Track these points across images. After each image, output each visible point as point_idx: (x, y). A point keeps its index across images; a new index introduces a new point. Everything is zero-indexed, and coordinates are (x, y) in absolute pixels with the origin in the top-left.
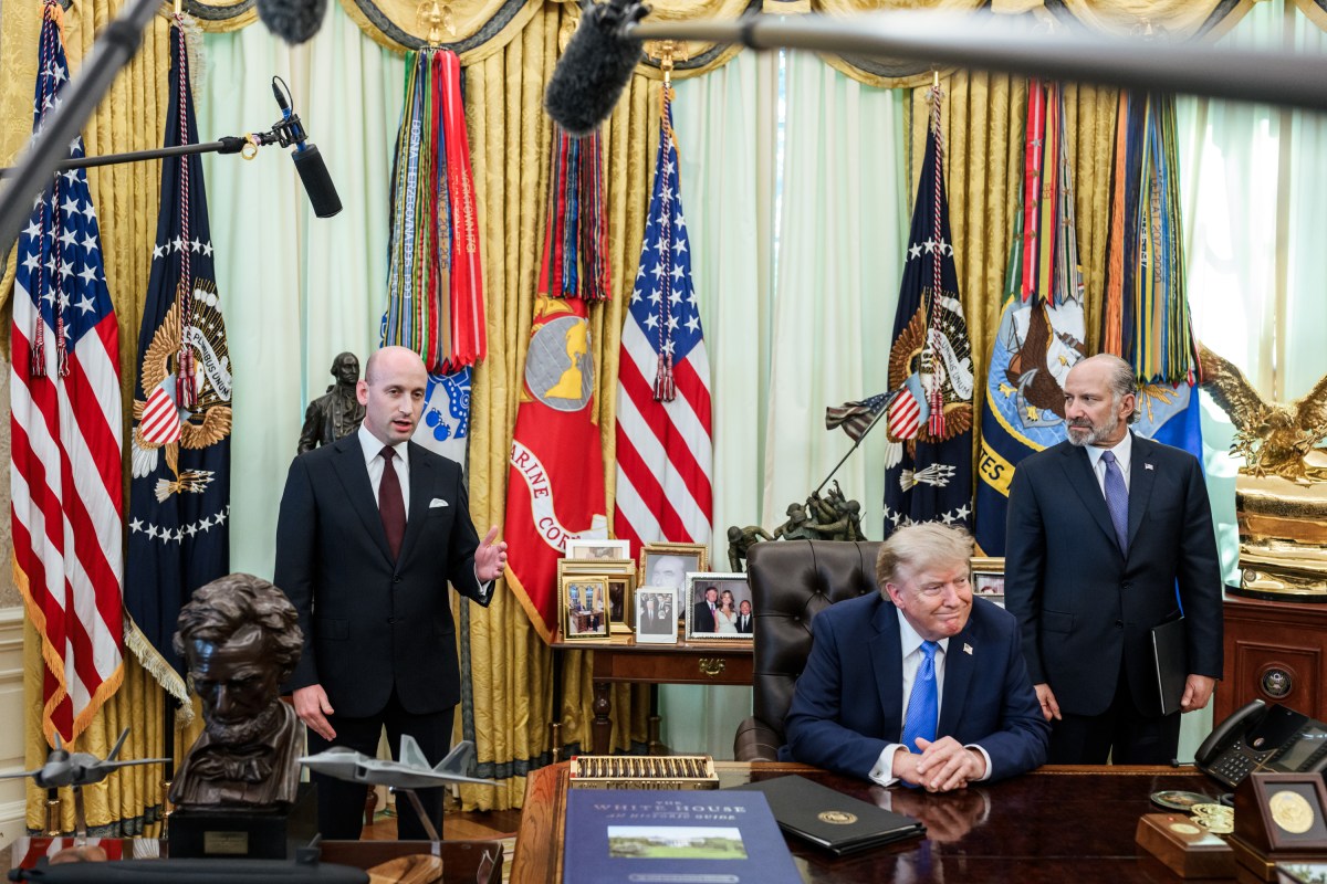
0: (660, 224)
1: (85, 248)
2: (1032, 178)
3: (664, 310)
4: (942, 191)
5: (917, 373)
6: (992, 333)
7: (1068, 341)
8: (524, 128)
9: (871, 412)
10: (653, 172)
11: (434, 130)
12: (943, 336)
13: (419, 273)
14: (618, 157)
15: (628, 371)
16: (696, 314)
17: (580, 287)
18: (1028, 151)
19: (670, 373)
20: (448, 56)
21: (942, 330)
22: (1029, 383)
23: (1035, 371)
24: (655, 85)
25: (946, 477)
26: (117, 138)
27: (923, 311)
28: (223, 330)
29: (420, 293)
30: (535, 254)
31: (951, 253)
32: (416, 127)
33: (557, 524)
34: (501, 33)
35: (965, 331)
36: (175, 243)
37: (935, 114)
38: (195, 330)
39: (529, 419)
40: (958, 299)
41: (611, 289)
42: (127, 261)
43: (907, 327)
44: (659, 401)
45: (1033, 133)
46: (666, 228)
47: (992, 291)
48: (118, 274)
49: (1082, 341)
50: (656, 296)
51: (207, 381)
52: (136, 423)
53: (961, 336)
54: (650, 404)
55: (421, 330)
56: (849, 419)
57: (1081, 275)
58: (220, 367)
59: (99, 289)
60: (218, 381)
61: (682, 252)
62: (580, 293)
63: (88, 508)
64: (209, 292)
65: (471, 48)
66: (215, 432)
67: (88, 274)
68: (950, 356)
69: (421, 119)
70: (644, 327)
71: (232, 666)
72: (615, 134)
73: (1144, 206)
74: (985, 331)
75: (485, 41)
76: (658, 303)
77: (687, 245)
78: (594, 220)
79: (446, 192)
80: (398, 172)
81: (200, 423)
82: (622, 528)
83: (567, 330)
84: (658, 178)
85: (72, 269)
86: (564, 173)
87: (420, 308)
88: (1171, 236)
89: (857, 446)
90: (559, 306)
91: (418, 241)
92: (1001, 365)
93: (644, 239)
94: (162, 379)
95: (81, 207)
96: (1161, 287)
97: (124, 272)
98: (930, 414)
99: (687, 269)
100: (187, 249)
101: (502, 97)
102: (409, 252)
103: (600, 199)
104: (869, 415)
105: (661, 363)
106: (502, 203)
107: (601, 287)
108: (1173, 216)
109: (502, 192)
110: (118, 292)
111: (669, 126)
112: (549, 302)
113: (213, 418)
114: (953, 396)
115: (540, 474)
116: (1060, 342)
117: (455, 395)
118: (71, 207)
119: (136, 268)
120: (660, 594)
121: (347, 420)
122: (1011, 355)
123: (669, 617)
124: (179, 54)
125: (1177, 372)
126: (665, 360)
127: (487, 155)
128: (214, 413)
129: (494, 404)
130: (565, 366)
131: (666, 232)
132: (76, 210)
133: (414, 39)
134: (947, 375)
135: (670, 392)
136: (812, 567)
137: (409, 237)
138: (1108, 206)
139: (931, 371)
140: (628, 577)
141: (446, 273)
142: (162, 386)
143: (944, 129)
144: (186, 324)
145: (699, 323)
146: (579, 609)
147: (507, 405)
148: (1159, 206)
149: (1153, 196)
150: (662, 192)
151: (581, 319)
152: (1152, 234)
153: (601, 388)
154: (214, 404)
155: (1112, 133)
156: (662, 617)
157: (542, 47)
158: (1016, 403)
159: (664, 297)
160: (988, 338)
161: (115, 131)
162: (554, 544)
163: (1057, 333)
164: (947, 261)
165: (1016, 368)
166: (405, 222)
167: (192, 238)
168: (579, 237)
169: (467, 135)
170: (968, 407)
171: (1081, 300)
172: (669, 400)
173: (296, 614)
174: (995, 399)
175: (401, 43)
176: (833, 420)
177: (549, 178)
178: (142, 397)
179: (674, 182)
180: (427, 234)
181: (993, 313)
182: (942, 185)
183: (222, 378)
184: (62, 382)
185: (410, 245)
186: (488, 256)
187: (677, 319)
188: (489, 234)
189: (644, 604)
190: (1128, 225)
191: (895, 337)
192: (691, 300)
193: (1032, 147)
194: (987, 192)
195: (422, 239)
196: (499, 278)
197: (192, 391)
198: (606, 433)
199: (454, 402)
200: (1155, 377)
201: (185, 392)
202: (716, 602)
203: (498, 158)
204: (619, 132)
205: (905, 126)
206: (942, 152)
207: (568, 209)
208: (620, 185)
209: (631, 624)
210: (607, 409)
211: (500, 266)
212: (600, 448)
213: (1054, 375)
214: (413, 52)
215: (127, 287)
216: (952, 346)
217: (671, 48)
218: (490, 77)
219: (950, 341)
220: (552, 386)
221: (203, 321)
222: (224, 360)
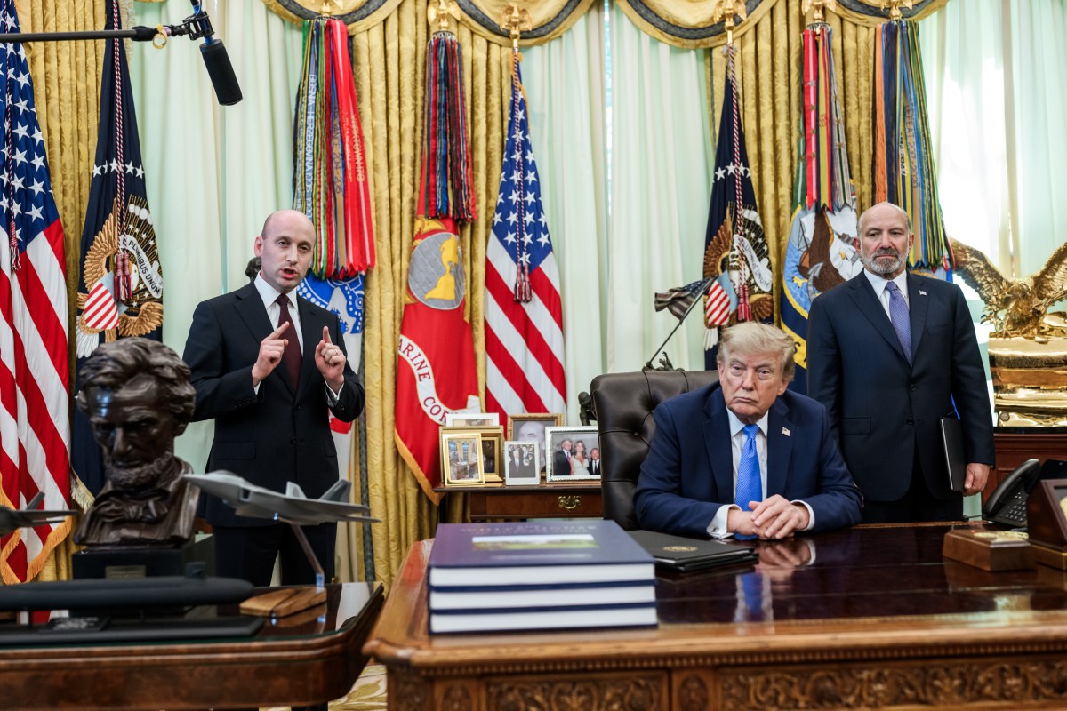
0: (515, 160)
1: (34, 166)
2: (810, 111)
3: (520, 228)
4: (739, 125)
5: (726, 272)
6: (785, 239)
7: (846, 239)
8: (402, 85)
9: (690, 295)
10: (507, 118)
11: (327, 81)
12: (746, 241)
13: (318, 197)
14: (478, 108)
15: (493, 280)
16: (546, 231)
17: (451, 208)
18: (806, 90)
19: (527, 279)
20: (338, 23)
21: (745, 236)
22: (817, 274)
23: (821, 264)
24: (506, 51)
26: (62, 82)
27: (728, 221)
28: (154, 239)
29: (320, 213)
30: (414, 185)
31: (749, 175)
32: (312, 80)
33: (438, 402)
34: (379, 10)
35: (763, 236)
36: (111, 164)
37: (731, 64)
38: (130, 238)
39: (413, 318)
40: (755, 209)
41: (476, 213)
42: (72, 182)
43: (717, 235)
44: (519, 302)
45: (808, 76)
46: (519, 162)
47: (783, 205)
48: (64, 193)
50: (513, 218)
51: (141, 281)
52: (80, 312)
53: (760, 240)
54: (512, 305)
55: (320, 242)
56: (673, 301)
57: (853, 187)
58: (152, 270)
59: (47, 201)
60: (151, 281)
61: (533, 181)
62: (451, 213)
63: (39, 384)
64: (141, 207)
65: (356, 21)
66: (149, 323)
67: (37, 187)
68: (752, 258)
69: (317, 73)
70: (504, 243)
71: (128, 409)
72: (475, 90)
73: (900, 128)
74: (779, 239)
75: (368, 15)
76: (515, 223)
77: (536, 176)
78: (461, 155)
79: (339, 131)
80: (299, 117)
81: (136, 315)
82: (492, 405)
83: (441, 244)
84: (511, 123)
85: (23, 183)
86: (435, 119)
87: (320, 225)
88: (923, 150)
89: (681, 323)
90: (434, 225)
91: (316, 171)
92: (793, 261)
93: (502, 172)
94: (102, 276)
95: (31, 131)
96: (918, 191)
97: (70, 191)
98: (739, 303)
99: (537, 196)
100: (122, 170)
101: (383, 60)
102: (309, 180)
103: (465, 139)
104: (689, 298)
105: (519, 271)
106: (385, 144)
107: (468, 209)
108: (924, 135)
109: (385, 135)
110: (65, 208)
111: (518, 82)
112: (426, 222)
113: (146, 312)
114: (756, 289)
115: (423, 362)
116: (840, 241)
117: (351, 297)
118: (21, 131)
119: (80, 189)
120: (524, 446)
122: (801, 253)
123: (532, 463)
124: (113, 12)
125: (935, 258)
126: (523, 268)
127: (372, 106)
128: (147, 308)
129: (384, 306)
130: (441, 273)
131: (519, 166)
132: (26, 134)
133: (310, 11)
134: (751, 272)
135: (528, 293)
136: (647, 391)
137: (309, 168)
138: (871, 133)
139: (738, 268)
140: (497, 435)
141: (340, 197)
142: (102, 282)
143: (738, 77)
144: (122, 233)
145: (549, 238)
146: (457, 460)
147: (394, 307)
148: (912, 127)
149: (907, 120)
150: (515, 134)
151: (452, 235)
152: (908, 150)
153: (472, 294)
154: (148, 300)
155: (871, 75)
156: (526, 464)
157: (414, 21)
158: (808, 292)
159: (520, 218)
160: (782, 243)
161: (60, 76)
162: (436, 419)
163: (837, 234)
164: (746, 181)
165: (806, 263)
166: (305, 156)
167: (126, 162)
168: (449, 169)
169: (355, 90)
170: (769, 297)
171: (854, 206)
172: (527, 301)
173: (188, 371)
174: (790, 289)
175: (299, 16)
176: (661, 303)
177: (423, 125)
178: (85, 291)
179: (524, 125)
180: (324, 165)
181: (784, 221)
182: (739, 120)
183: (154, 278)
184: (15, 276)
185: (310, 174)
186: (375, 186)
187: (531, 235)
188: (376, 168)
189: (511, 454)
190: (889, 144)
191: (708, 243)
192: (542, 220)
193: (809, 87)
194: (775, 127)
195: (320, 169)
196: (385, 204)
197: (128, 287)
198: (477, 330)
199: (350, 303)
200: (918, 262)
201: (122, 287)
202: (571, 451)
203: (381, 108)
204: (478, 88)
205: (707, 80)
206: (737, 94)
207: (439, 146)
208: (481, 130)
209: (502, 474)
210: (477, 310)
211: (385, 194)
212: (472, 341)
213: (837, 267)
214: (308, 21)
215: (71, 203)
216: (754, 248)
217: (517, 20)
218: (372, 44)
219: (752, 245)
220: (430, 289)
221: (137, 231)
222: (156, 264)
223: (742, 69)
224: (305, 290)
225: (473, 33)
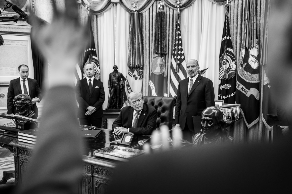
0: (176, 38)
2: (246, 20)
3: (178, 55)
4: (228, 26)
7: (253, 56)
12: (229, 57)
15: (172, 67)
16: (183, 55)
19: (178, 66)
21: (228, 55)
22: (245, 66)
23: (246, 63)
25: (229, 87)
28: (98, 62)
31: (230, 39)
34: (148, 6)
36: (89, 49)
38: (93, 63)
40: (232, 48)
43: (222, 55)
45: (246, 10)
49: (256, 56)
51: (96, 70)
53: (233, 57)
54: (175, 73)
61: (181, 43)
62: (160, 52)
64: (95, 56)
65: (142, 10)
68: (230, 61)
69: (131, 24)
70: (174, 58)
75: (145, 8)
76: (176, 53)
83: (157, 60)
86: (157, 31)
90: (157, 55)
92: (240, 62)
98: (224, 74)
99: (182, 47)
100: (91, 50)
112: (155, 55)
114: (231, 70)
115: (153, 86)
116: (252, 57)
117: (139, 72)
121: (114, 76)
122: (241, 60)
126: (177, 64)
127: (146, 29)
128: (97, 75)
129: (147, 73)
130: (157, 66)
131: (177, 40)
134: (230, 65)
135: (178, 70)
139: (226, 64)
144: (91, 62)
145: (184, 57)
150: (177, 32)
158: (242, 71)
163: (251, 55)
164: (230, 41)
165: (242, 63)
167: (92, 48)
170: (235, 72)
171: (257, 47)
172: (178, 72)
179: (179, 30)
180: (132, 44)
183: (98, 70)
187: (180, 56)
191: (220, 58)
192: (183, 52)
193: (246, 13)
213: (250, 64)
216: (231, 59)
217: (178, 4)
218: (146, 15)
219: (231, 58)
220: (155, 70)
221: (94, 61)
222: (98, 67)
223: (234, 9)
224: (130, 72)
225: (169, 8)
